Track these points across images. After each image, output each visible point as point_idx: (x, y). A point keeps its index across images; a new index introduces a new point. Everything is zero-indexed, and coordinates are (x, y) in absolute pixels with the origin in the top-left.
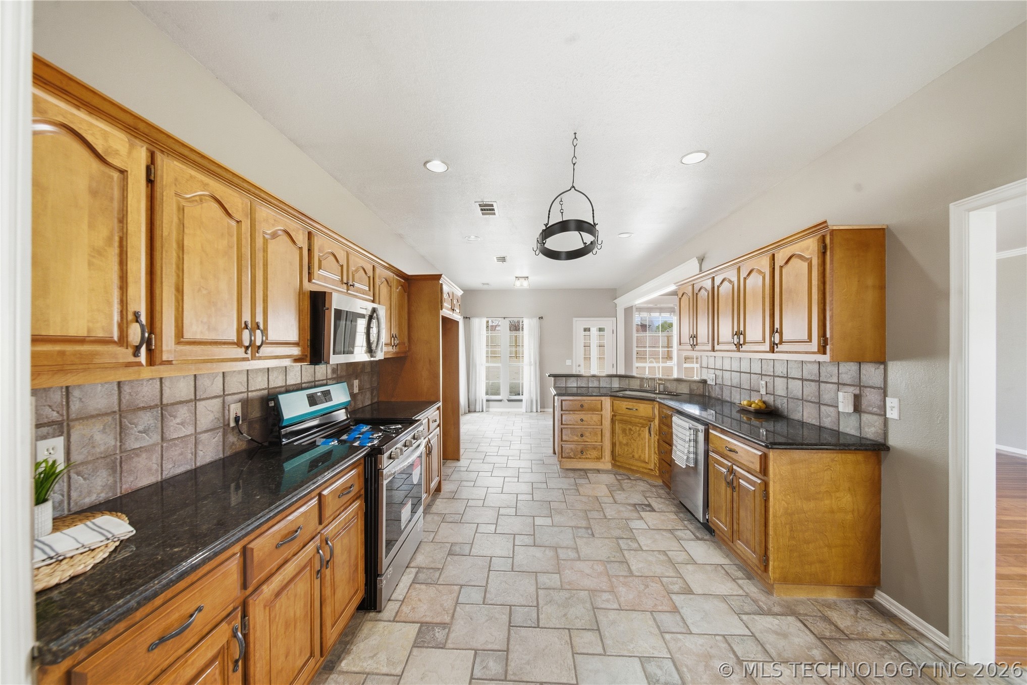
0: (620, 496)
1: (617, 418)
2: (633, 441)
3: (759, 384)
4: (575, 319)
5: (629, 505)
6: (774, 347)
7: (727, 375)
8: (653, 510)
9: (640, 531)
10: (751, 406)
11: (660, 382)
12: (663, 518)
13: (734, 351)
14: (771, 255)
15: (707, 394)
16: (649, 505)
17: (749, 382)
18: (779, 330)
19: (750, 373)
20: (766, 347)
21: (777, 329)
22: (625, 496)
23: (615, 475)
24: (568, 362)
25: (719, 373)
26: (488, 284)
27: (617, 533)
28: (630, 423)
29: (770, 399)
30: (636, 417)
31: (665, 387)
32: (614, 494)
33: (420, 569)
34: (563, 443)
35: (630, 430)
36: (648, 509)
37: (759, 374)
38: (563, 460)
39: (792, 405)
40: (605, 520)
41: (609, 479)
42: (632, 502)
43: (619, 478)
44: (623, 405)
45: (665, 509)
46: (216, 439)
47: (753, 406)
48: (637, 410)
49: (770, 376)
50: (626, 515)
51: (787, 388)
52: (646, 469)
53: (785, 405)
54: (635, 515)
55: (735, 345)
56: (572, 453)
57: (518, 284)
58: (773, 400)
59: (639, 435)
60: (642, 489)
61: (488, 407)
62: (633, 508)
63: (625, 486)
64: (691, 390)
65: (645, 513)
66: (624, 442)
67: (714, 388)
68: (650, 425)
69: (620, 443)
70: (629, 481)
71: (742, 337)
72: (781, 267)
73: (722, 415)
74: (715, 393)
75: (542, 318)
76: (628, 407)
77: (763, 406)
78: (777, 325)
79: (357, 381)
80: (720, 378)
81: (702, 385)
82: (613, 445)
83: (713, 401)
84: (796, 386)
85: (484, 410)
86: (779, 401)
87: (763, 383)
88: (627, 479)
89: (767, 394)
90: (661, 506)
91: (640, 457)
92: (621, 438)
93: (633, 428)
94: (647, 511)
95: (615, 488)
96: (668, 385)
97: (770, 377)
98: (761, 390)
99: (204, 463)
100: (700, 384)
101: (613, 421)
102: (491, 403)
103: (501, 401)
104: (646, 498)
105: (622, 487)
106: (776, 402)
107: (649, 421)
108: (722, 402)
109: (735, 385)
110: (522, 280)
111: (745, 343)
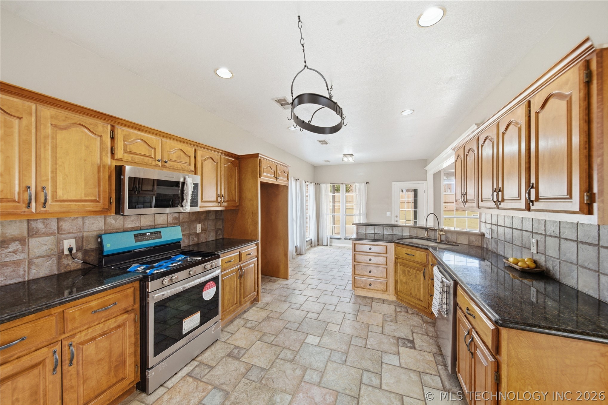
0: (390, 328)
1: (399, 260)
2: (411, 281)
3: (530, 242)
4: (393, 183)
5: (393, 337)
6: (529, 204)
7: (501, 230)
8: (414, 348)
9: (390, 366)
10: (517, 264)
11: (441, 233)
12: (419, 357)
13: (494, 208)
14: (526, 103)
15: (485, 246)
16: (412, 342)
17: (520, 239)
18: (535, 186)
19: (522, 230)
20: (522, 204)
21: (533, 184)
22: (394, 328)
23: (396, 306)
24: (388, 214)
25: (494, 228)
26: (328, 161)
27: (367, 364)
28: (409, 266)
29: (541, 259)
30: (414, 262)
31: (446, 237)
32: (385, 325)
33: (201, 363)
34: (356, 276)
35: (409, 271)
36: (409, 344)
37: (530, 232)
38: (356, 288)
39: (565, 268)
40: (363, 349)
41: (389, 309)
42: (397, 334)
43: (398, 309)
44: (404, 251)
45: (425, 348)
46: (50, 262)
47: (519, 264)
48: (413, 255)
49: (541, 234)
50: (385, 347)
51: (559, 250)
52: (421, 306)
53: (557, 268)
54: (394, 349)
55: (495, 202)
56: (363, 284)
57: (346, 159)
58: (544, 260)
59: (416, 276)
60: (414, 323)
61: (331, 242)
62: (395, 342)
63: (400, 318)
64: (469, 241)
65: (404, 348)
66: (404, 281)
67: (490, 241)
68: (425, 269)
69: (401, 281)
70: (405, 314)
71: (500, 193)
72: (537, 113)
73: (497, 267)
74: (491, 246)
75: (368, 183)
76: (407, 253)
77: (533, 265)
78: (533, 180)
79: (200, 225)
80: (496, 232)
81: (480, 238)
82: (396, 282)
83: (490, 253)
84: (569, 249)
85: (328, 245)
86: (551, 262)
87: (534, 241)
88: (405, 312)
89: (538, 253)
90: (424, 344)
91: (416, 295)
92: (401, 277)
93: (411, 271)
94: (407, 347)
95: (389, 319)
96: (449, 235)
97: (542, 236)
98: (532, 248)
99: (37, 276)
100: (478, 237)
101: (396, 263)
102: (333, 240)
103: (340, 239)
104: (413, 333)
105: (396, 319)
106: (547, 263)
107: (424, 266)
108: (497, 255)
109: (508, 240)
110: (348, 157)
111: (503, 200)
